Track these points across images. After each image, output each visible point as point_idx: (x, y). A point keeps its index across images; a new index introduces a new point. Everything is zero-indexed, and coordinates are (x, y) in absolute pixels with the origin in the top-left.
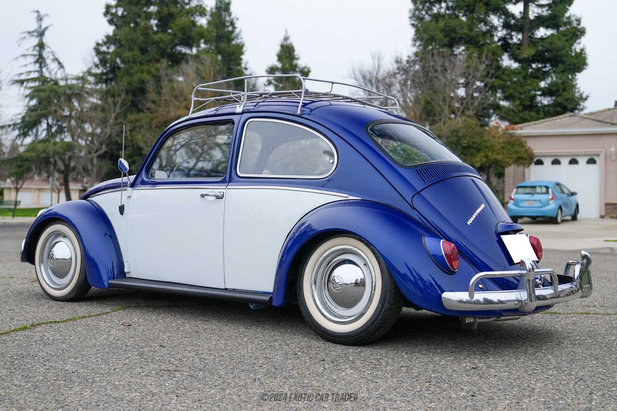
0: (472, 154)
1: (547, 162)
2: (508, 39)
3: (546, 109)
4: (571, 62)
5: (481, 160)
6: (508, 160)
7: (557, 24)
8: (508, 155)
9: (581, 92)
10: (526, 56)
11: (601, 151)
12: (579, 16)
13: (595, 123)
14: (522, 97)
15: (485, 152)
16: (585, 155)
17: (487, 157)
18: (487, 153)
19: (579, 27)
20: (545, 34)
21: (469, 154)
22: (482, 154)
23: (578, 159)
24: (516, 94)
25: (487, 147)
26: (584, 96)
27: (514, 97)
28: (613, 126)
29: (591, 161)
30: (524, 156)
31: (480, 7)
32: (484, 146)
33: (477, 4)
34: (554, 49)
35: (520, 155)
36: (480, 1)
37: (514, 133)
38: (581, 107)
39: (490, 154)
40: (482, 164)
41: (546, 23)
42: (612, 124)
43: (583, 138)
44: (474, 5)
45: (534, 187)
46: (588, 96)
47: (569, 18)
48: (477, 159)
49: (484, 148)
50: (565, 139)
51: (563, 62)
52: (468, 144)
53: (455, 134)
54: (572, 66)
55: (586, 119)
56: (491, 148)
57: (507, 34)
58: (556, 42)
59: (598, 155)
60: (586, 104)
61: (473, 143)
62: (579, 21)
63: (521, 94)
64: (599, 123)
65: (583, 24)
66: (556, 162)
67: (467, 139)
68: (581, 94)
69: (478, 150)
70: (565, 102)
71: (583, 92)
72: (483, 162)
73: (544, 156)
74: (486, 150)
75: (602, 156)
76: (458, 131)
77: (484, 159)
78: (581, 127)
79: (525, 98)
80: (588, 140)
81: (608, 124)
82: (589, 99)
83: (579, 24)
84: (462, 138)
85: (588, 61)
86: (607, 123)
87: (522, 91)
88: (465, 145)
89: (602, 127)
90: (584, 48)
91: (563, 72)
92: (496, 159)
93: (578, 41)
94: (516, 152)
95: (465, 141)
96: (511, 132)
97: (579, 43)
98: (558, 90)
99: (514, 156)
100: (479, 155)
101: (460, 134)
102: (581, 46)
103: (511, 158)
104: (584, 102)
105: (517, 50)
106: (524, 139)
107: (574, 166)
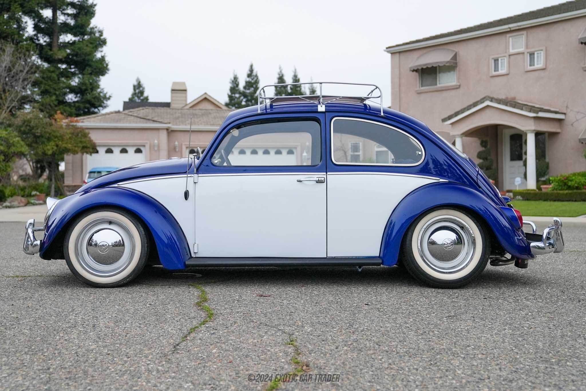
0: (43, 143)
1: (102, 150)
2: (35, 39)
3: (77, 104)
4: (96, 66)
5: (53, 148)
6: (76, 149)
7: (83, 32)
8: (75, 145)
9: (105, 92)
10: (60, 57)
11: (147, 143)
12: (101, 29)
13: (139, 119)
14: (57, 93)
15: (55, 141)
16: (133, 146)
17: (57, 146)
18: (57, 142)
19: (102, 38)
20: (71, 40)
21: (40, 143)
22: (52, 143)
23: (128, 149)
24: (52, 90)
25: (56, 137)
26: (108, 96)
27: (50, 92)
28: (156, 123)
29: (138, 151)
30: (89, 145)
31: (16, 8)
32: (53, 135)
33: (12, 3)
34: (83, 54)
35: (84, 145)
36: (15, 2)
37: (76, 125)
38: (105, 105)
39: (60, 143)
40: (53, 152)
41: (74, 31)
42: (154, 121)
43: (132, 132)
44: (10, 5)
45: (99, 172)
46: (110, 97)
47: (93, 28)
48: (49, 147)
49: (53, 138)
50: (116, 132)
51: (90, 66)
52: (41, 133)
53: (26, 124)
54: (98, 70)
55: (130, 116)
56: (61, 138)
57: (35, 35)
58: (85, 48)
59: (144, 146)
60: (109, 103)
61: (45, 132)
62: (101, 33)
63: (55, 90)
64: (142, 120)
65: (105, 36)
66: (109, 151)
67: (39, 129)
68: (105, 94)
69: (49, 139)
70: (93, 100)
71: (107, 93)
72: (54, 150)
73: (100, 146)
74: (56, 139)
75: (147, 146)
76: (29, 121)
77: (55, 148)
78: (130, 122)
79: (59, 94)
80: (136, 133)
81: (151, 121)
82: (111, 99)
83: (101, 35)
84: (35, 128)
85: (109, 67)
86: (149, 120)
87: (56, 88)
88: (39, 134)
89: (146, 123)
90: (104, 56)
91: (91, 74)
92: (65, 148)
93: (100, 49)
94: (81, 142)
95: (39, 131)
96: (75, 124)
97: (102, 51)
98: (86, 90)
99: (80, 145)
100: (50, 144)
101: (32, 124)
102: (103, 54)
103: (78, 147)
104: (107, 101)
105: (49, 51)
106: (87, 131)
107: (124, 155)
